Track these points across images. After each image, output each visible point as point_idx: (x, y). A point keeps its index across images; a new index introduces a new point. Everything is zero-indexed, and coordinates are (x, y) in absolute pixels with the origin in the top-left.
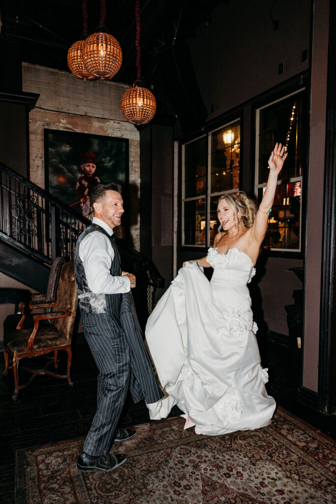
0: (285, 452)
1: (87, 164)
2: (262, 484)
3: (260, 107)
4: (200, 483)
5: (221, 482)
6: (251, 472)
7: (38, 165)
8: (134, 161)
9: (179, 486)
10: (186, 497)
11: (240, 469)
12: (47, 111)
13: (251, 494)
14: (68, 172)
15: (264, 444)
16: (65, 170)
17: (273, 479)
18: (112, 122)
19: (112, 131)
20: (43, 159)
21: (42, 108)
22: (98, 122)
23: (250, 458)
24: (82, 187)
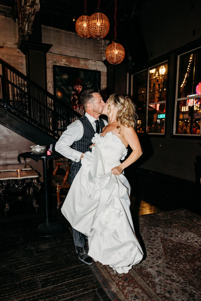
0: (196, 228)
1: (77, 86)
2: (188, 239)
3: (180, 54)
4: (160, 239)
5: (169, 238)
6: (182, 235)
7: (50, 86)
8: (103, 84)
9: (150, 240)
10: (154, 243)
11: (177, 234)
12: (55, 55)
13: (183, 242)
14: (67, 91)
15: (186, 225)
16: (65, 89)
17: (192, 237)
18: (91, 61)
19: (91, 66)
20: (53, 83)
21: (52, 53)
22: (83, 61)
23: (180, 230)
24: (75, 100)
